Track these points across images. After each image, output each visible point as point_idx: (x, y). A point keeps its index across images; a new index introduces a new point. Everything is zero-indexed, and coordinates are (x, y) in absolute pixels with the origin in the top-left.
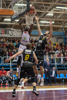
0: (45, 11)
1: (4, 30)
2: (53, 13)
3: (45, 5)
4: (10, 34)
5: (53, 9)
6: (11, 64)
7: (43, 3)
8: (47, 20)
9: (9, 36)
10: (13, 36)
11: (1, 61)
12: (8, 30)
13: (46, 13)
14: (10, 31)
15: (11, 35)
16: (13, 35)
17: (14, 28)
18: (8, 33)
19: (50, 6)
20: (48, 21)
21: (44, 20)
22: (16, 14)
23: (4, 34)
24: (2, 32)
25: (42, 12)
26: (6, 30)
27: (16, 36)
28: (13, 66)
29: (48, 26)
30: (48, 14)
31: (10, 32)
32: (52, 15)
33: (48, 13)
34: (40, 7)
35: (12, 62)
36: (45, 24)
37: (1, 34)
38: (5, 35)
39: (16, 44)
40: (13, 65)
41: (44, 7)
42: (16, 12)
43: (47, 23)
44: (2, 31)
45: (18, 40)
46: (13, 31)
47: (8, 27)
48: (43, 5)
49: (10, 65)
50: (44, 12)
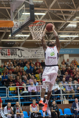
0: (64, 21)
1: (10, 49)
2: (76, 23)
3: (64, 12)
4: (18, 55)
5: (76, 17)
6: (19, 96)
7: (62, 10)
8: (69, 33)
9: (17, 57)
10: (22, 58)
11: (6, 92)
12: (15, 50)
13: (67, 23)
14: (18, 50)
15: (20, 56)
16: (23, 56)
17: (23, 46)
18: (15, 54)
19: (71, 13)
20: (71, 34)
21: (65, 34)
22: (16, 25)
23: (10, 56)
24: (7, 53)
25: (62, 23)
26: (13, 49)
27: (26, 57)
28: (24, 99)
29: (70, 41)
30: (69, 25)
31: (18, 52)
32: (75, 26)
33: (69, 23)
34: (58, 15)
35: (22, 93)
36: (66, 39)
37: (7, 55)
38: (12, 56)
39: (27, 68)
40: (23, 97)
41: (64, 16)
42: (16, 24)
43: (69, 38)
44: (7, 51)
45: (29, 63)
46: (22, 50)
47: (16, 46)
48: (61, 13)
49: (18, 98)
50: (64, 23)
